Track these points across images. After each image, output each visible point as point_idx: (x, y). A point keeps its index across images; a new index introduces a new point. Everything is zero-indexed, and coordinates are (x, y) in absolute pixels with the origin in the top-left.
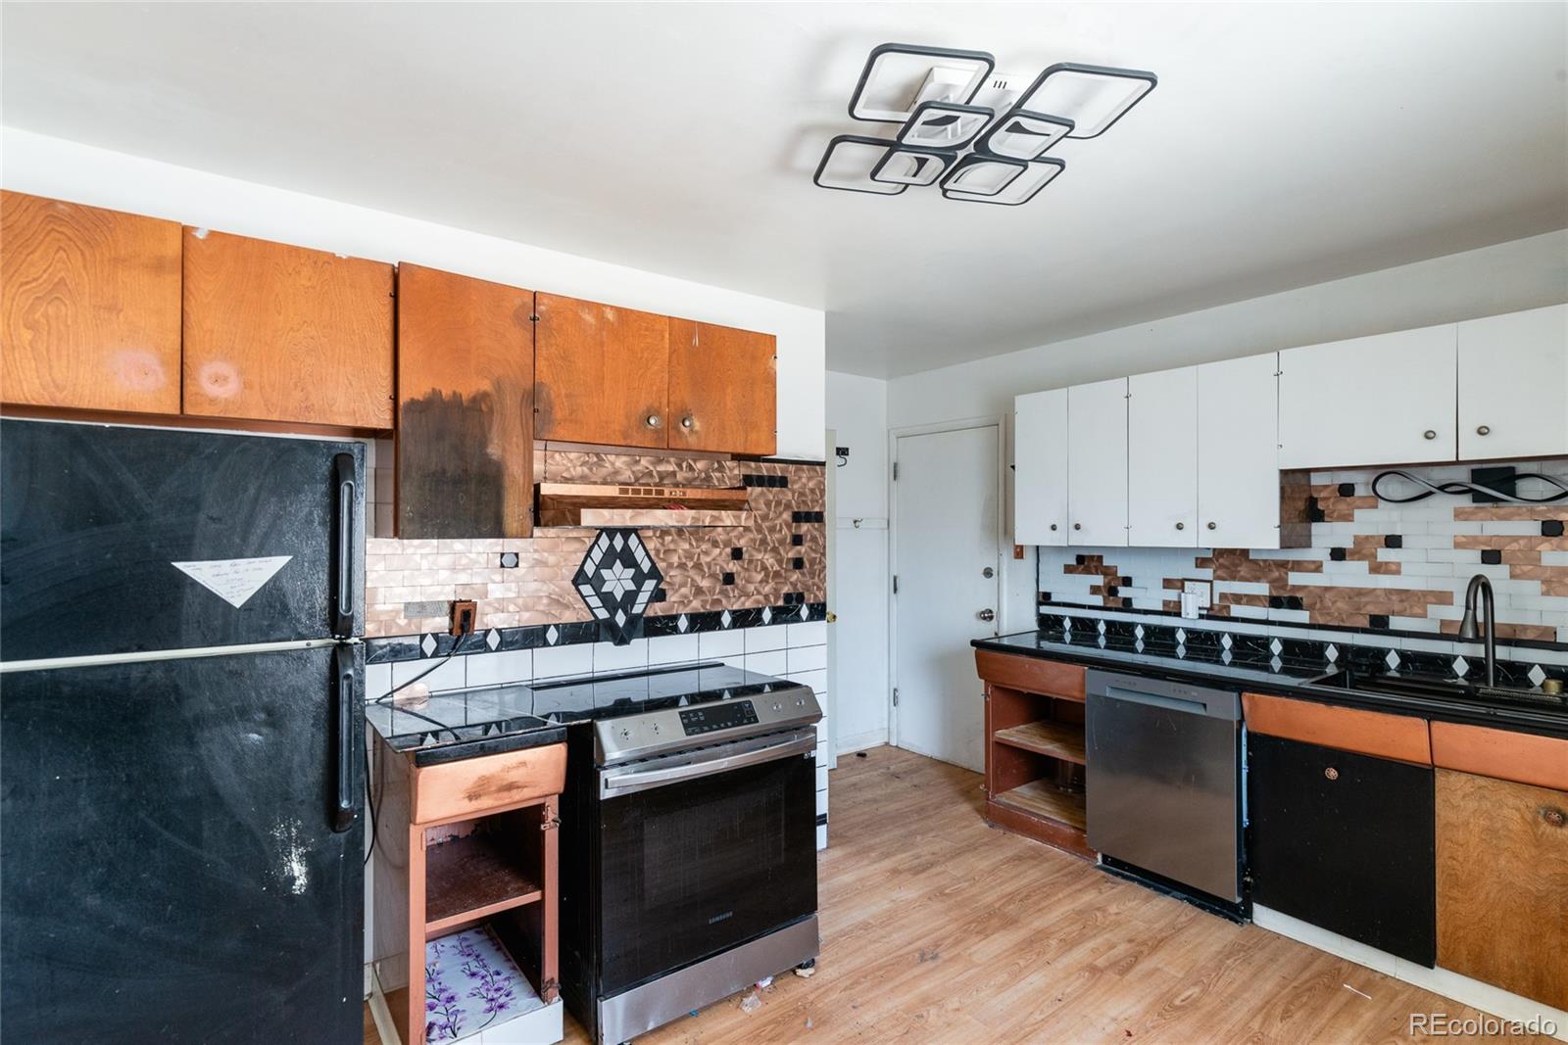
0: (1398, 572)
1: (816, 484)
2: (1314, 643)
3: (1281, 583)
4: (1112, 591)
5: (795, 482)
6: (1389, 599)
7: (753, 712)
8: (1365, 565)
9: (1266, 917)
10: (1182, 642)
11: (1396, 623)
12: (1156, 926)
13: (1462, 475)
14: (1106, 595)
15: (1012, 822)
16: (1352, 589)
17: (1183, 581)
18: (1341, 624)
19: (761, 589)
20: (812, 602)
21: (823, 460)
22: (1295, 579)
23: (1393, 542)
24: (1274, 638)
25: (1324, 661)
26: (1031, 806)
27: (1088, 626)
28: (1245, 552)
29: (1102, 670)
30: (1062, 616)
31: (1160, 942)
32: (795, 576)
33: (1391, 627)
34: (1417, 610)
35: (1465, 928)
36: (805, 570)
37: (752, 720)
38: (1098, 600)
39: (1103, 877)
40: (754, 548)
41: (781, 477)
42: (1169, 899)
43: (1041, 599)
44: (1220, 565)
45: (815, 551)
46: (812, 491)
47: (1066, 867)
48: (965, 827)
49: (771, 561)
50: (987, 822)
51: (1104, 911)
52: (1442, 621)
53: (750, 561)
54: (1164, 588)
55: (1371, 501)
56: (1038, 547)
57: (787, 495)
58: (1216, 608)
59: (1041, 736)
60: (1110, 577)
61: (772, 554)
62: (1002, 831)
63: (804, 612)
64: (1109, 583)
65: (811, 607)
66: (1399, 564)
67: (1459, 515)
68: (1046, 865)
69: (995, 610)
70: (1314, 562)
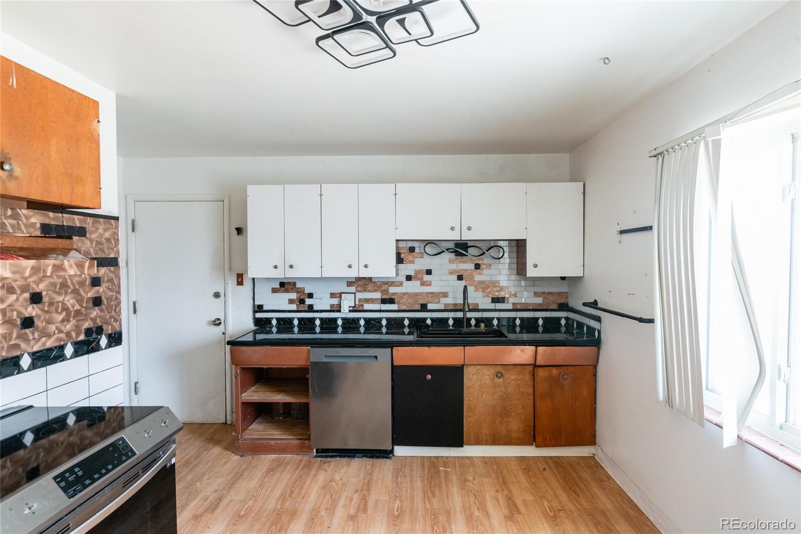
0: (430, 285)
1: (110, 235)
2: (399, 318)
3: (385, 292)
4: (302, 301)
5: (93, 232)
6: (428, 297)
7: (127, 446)
8: (418, 283)
9: (401, 451)
10: (340, 325)
11: (430, 307)
12: (361, 477)
13: (452, 245)
14: (298, 303)
15: (258, 448)
16: (414, 293)
17: (341, 294)
18: (411, 309)
19: (63, 328)
20: (109, 332)
21: (117, 216)
22: (392, 290)
23: (429, 272)
24: (383, 318)
25: (404, 326)
26: (266, 435)
27: (287, 322)
28: (370, 279)
29: (318, 347)
30: (270, 318)
31: (368, 485)
32: (95, 312)
33: (428, 308)
34: (437, 300)
35: (472, 427)
36: (103, 307)
37: (130, 454)
38: (294, 307)
39: (321, 461)
40: (55, 292)
41: (80, 227)
42: (356, 459)
43: (256, 309)
44: (359, 285)
45: (111, 290)
46: (108, 240)
47: (300, 464)
48: (226, 463)
49: (72, 301)
50: (238, 455)
51: (334, 481)
52: (445, 304)
53: (51, 304)
54: (331, 298)
55: (421, 255)
56: (254, 279)
57: (86, 244)
58: (357, 306)
59: (269, 391)
60: (300, 294)
61: (72, 296)
62: (250, 457)
63: (104, 341)
64: (300, 296)
65: (110, 337)
66: (431, 282)
67: (451, 261)
68: (288, 467)
69: (222, 319)
70: (399, 282)
